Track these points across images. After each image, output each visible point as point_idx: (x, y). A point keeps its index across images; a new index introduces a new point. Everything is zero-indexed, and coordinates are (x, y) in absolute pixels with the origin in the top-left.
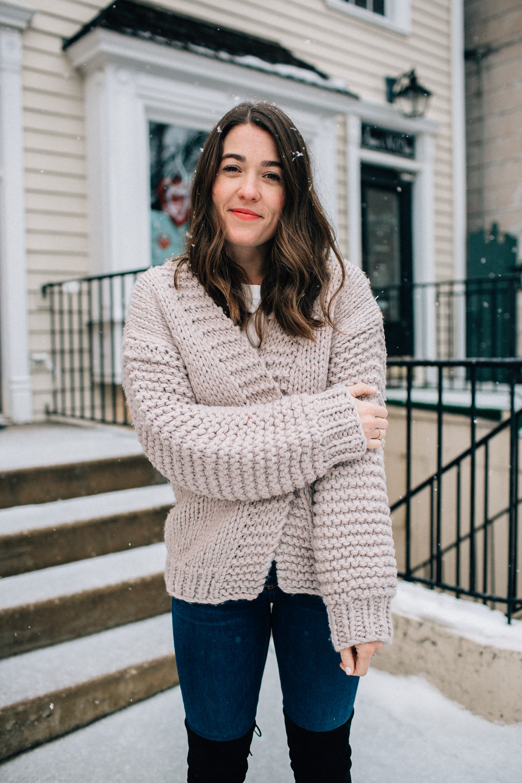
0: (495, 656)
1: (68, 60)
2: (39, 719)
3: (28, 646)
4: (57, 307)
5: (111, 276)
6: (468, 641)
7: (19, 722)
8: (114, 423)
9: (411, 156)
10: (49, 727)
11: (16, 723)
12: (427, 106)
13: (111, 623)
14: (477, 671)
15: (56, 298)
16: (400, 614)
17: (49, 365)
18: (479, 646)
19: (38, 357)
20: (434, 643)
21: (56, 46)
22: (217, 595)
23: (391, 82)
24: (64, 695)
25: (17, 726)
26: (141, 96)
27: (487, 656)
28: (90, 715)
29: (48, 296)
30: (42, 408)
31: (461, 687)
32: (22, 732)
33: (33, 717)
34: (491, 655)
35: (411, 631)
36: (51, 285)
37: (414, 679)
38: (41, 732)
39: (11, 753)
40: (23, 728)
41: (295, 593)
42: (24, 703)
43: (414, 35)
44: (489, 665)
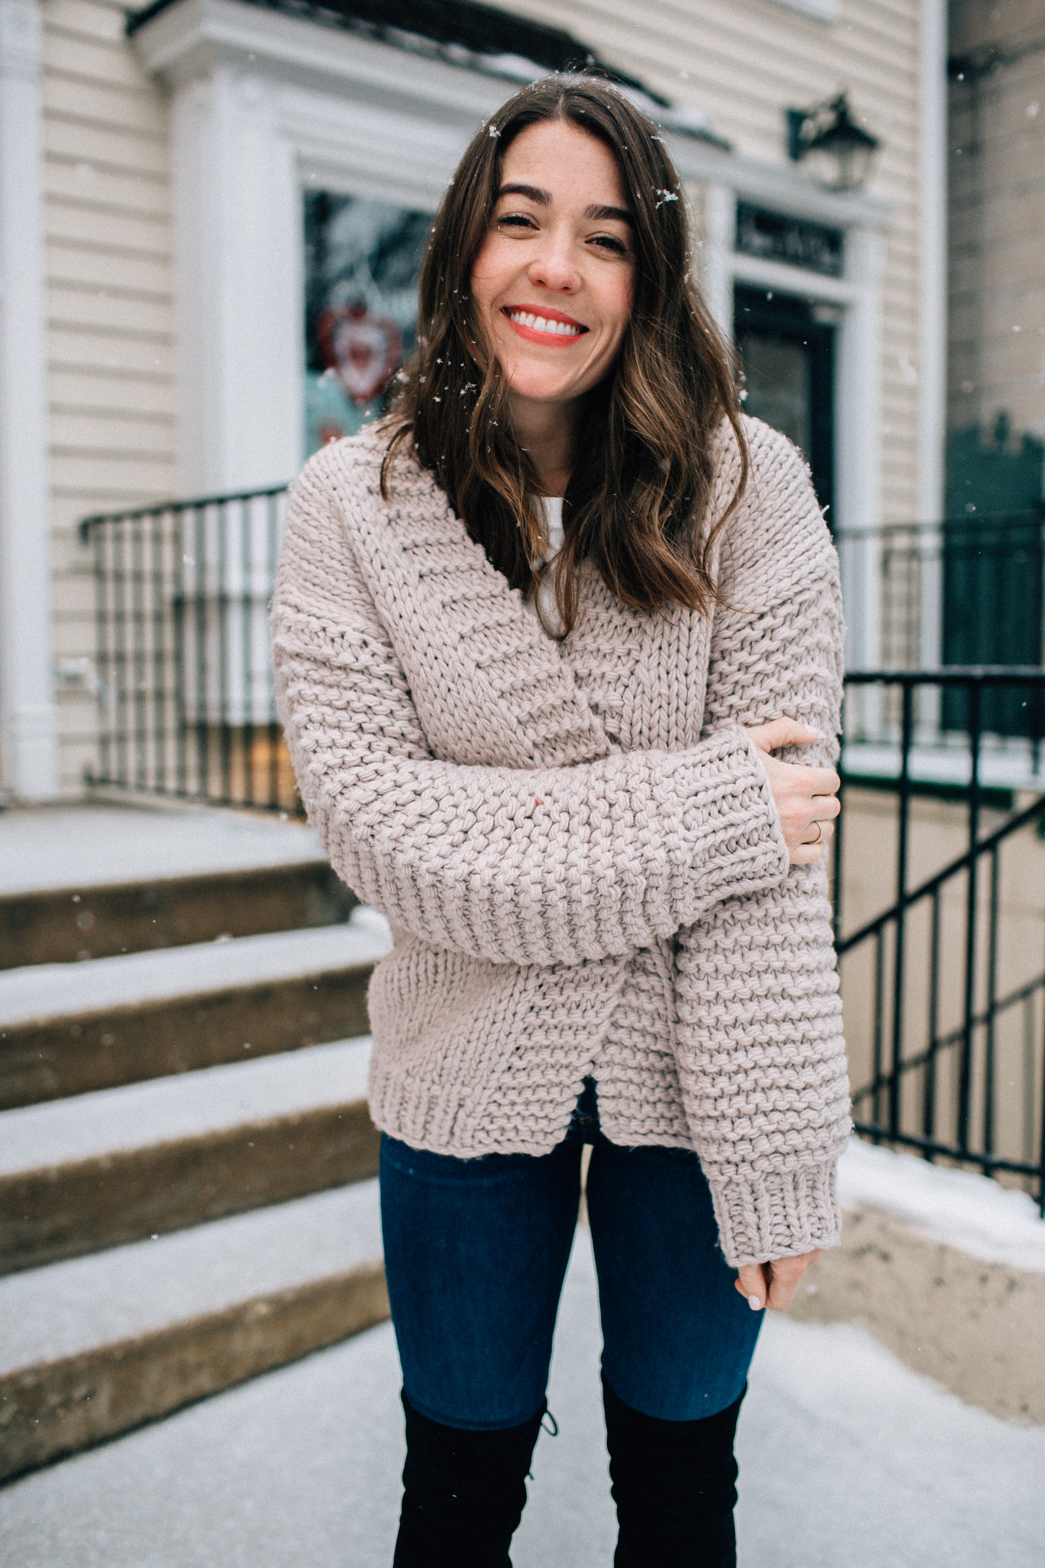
0: (1012, 1285)
1: (139, 57)
2: (66, 1404)
3: (46, 1253)
4: (109, 565)
5: (221, 501)
6: (957, 1254)
7: (25, 1409)
8: (226, 802)
9: (835, 272)
10: (87, 1420)
11: (19, 1411)
12: (869, 169)
13: (218, 1208)
14: (974, 1315)
15: (109, 548)
17: (93, 684)
18: (979, 1263)
19: (70, 666)
20: (885, 1257)
21: (111, 26)
22: (468, 1141)
23: (796, 118)
24: (118, 1356)
25: (21, 1417)
26: (287, 134)
27: (996, 1285)
28: (172, 1396)
29: (93, 544)
30: (77, 771)
31: (939, 1347)
32: (31, 1429)
33: (53, 1399)
34: (1006, 1283)
36: (100, 520)
37: (842, 1329)
38: (70, 1430)
40: (33, 1422)
41: (636, 1145)
42: (36, 1371)
43: (845, 22)
44: (1000, 1302)
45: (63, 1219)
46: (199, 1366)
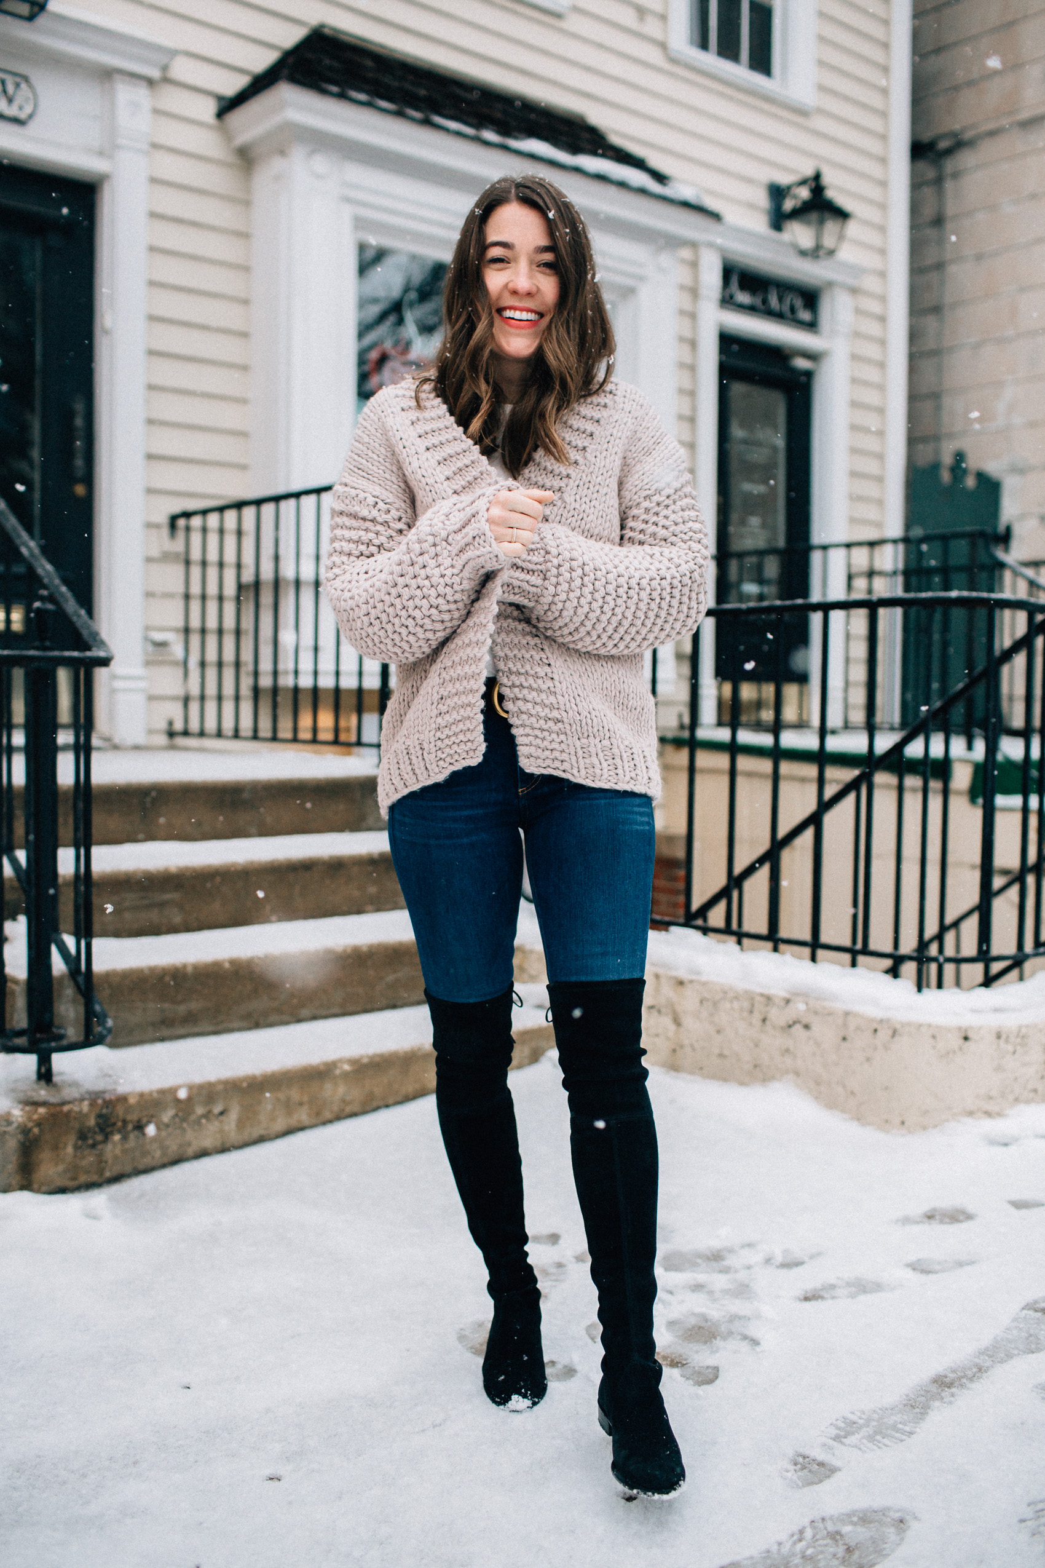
0: (895, 1033)
1: (227, 135)
2: (207, 1116)
3: (182, 1031)
4: (196, 554)
5: (297, 495)
6: (856, 1015)
7: (180, 1114)
8: (295, 740)
9: (812, 326)
10: (221, 1131)
11: (177, 1115)
12: (841, 237)
14: (868, 1059)
15: (196, 538)
16: (759, 990)
17: (178, 651)
18: (872, 1020)
19: (158, 636)
20: (807, 1027)
21: (207, 109)
23: (777, 193)
24: (245, 1085)
25: (177, 1120)
26: (348, 200)
27: (884, 1034)
28: (280, 1125)
29: (181, 534)
30: (163, 725)
31: (844, 1087)
32: (184, 1130)
33: (200, 1110)
34: (890, 1032)
35: (774, 1014)
36: (187, 515)
37: (776, 1085)
39: (166, 1160)
40: (185, 1125)
42: (187, 1088)
43: (820, 111)
44: (886, 1048)
45: (194, 1006)
46: (301, 1104)
